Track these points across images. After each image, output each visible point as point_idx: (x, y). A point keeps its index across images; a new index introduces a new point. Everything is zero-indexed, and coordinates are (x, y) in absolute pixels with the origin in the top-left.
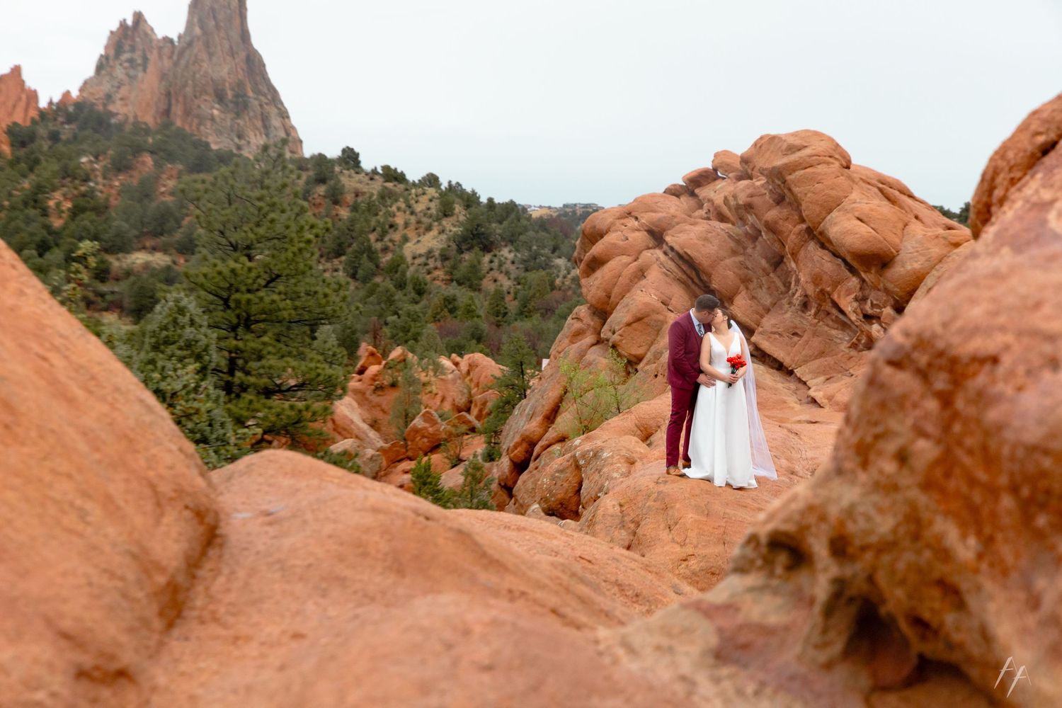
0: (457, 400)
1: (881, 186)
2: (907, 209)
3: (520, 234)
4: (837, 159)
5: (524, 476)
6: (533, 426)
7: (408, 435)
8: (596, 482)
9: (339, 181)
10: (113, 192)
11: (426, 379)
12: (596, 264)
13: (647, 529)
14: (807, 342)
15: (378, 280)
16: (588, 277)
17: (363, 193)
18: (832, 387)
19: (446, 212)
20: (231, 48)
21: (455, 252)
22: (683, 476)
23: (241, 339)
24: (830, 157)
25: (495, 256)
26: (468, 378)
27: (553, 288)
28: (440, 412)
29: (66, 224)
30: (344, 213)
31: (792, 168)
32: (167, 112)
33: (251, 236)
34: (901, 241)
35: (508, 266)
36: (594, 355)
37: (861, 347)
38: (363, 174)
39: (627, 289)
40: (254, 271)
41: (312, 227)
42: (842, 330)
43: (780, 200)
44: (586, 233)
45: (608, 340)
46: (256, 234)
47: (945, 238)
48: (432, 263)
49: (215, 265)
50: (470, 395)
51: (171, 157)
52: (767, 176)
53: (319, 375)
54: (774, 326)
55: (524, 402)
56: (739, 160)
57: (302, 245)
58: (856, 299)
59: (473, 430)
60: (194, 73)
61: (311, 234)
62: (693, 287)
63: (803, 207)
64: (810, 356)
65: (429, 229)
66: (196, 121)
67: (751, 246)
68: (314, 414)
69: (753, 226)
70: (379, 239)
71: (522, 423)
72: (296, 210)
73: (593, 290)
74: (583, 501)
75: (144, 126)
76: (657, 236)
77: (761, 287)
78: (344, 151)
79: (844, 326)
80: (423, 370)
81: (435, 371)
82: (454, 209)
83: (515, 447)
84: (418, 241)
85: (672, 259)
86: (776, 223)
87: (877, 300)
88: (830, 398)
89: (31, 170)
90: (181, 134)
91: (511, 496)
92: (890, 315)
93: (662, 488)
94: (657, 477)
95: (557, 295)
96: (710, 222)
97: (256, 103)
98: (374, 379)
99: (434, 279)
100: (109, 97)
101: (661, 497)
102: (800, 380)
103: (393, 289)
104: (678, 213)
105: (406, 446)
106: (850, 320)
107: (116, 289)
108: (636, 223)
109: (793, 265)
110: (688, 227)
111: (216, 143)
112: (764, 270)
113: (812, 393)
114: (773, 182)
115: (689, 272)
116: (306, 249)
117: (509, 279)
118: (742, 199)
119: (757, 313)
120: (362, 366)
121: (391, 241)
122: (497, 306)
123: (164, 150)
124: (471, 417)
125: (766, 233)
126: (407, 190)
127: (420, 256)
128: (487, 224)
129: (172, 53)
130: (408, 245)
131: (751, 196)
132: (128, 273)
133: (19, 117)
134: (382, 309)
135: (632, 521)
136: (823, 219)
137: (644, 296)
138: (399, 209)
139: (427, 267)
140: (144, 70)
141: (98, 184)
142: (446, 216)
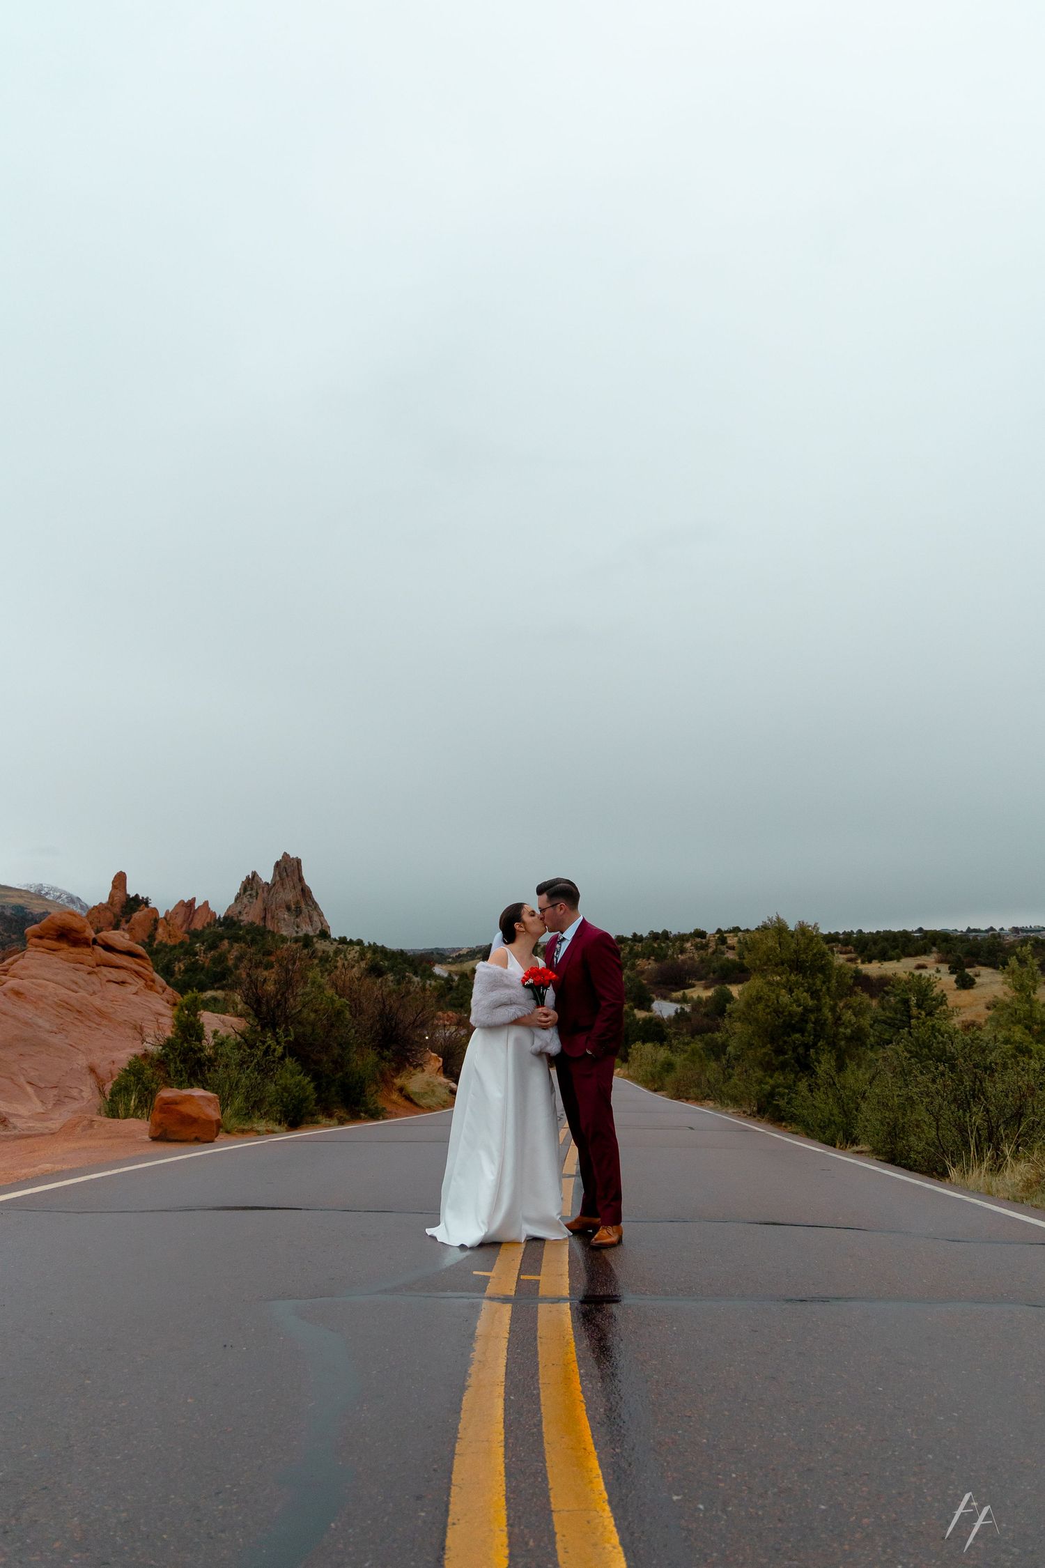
20: (294, 885)
32: (264, 919)
60: (277, 898)
66: (277, 922)
97: (307, 909)
100: (240, 913)
111: (286, 932)
129: (268, 889)
140: (257, 898)
141: (201, 958)
142: (362, 960)
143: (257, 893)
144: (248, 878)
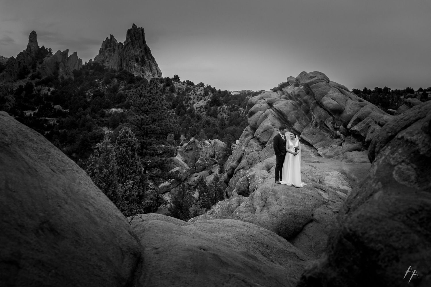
0: (211, 154)
1: (339, 88)
2: (347, 95)
3: (229, 100)
4: (325, 80)
5: (232, 179)
6: (234, 164)
7: (196, 165)
8: (254, 185)
9: (174, 85)
10: (105, 90)
11: (201, 147)
12: (252, 114)
13: (270, 200)
14: (317, 136)
15: (186, 115)
16: (250, 117)
17: (181, 89)
18: (325, 151)
19: (206, 94)
20: (140, 45)
21: (209, 106)
22: (280, 184)
23: (145, 139)
24: (323, 80)
25: (221, 107)
26: (214, 147)
27: (239, 116)
28: (205, 157)
29: (91, 100)
30: (175, 95)
31: (311, 83)
32: (121, 65)
33: (148, 108)
34: (345, 106)
35: (225, 110)
36: (252, 142)
37: (334, 138)
38: (181, 83)
39: (262, 121)
40: (148, 118)
41: (166, 105)
42: (327, 133)
43: (308, 93)
44: (249, 104)
45: (256, 137)
46: (149, 107)
47: (359, 104)
48: (202, 110)
49: (137, 117)
50: (215, 152)
51: (122, 79)
52: (304, 86)
53: (169, 150)
54: (307, 132)
55: (231, 156)
56: (295, 79)
57: (163, 110)
58: (332, 123)
59: (215, 163)
60: (129, 53)
61: (165, 107)
62: (282, 120)
63: (315, 95)
64: (318, 141)
65: (201, 99)
66: (130, 68)
67: (299, 107)
68: (168, 161)
69: (300, 101)
70: (186, 103)
71: (230, 163)
72: (161, 99)
73: (251, 122)
74: (250, 191)
75: (114, 70)
76: (270, 104)
77: (303, 120)
78: (175, 76)
79: (328, 131)
80: (200, 145)
81: (204, 145)
82: (209, 93)
83: (229, 170)
84: (198, 103)
85: (275, 112)
86: (307, 100)
87: (338, 123)
88: (324, 154)
89: (81, 84)
90: (125, 72)
91: (228, 185)
92: (342, 128)
93: (274, 187)
94: (272, 184)
95: (240, 119)
96: (287, 100)
97: (148, 62)
98: (185, 147)
99: (203, 115)
100: (103, 61)
101: (273, 190)
102: (315, 148)
103: (191, 118)
104: (277, 98)
105: (195, 168)
106: (330, 129)
107: (107, 120)
108: (264, 101)
109: (312, 113)
110: (280, 102)
111: (136, 74)
112: (303, 114)
113: (319, 152)
114: (306, 87)
115: (280, 116)
116: (164, 112)
117: (226, 114)
118: (296, 93)
119: (302, 128)
120: (181, 144)
121: (190, 103)
122: (222, 123)
123: (120, 77)
124: (215, 159)
125: (304, 103)
126: (194, 88)
127: (199, 108)
128: (219, 98)
129: (122, 47)
130: (195, 104)
131: (299, 92)
132: (111, 115)
133: (76, 68)
134: (187, 125)
135: (265, 198)
136: (321, 99)
137: (267, 124)
138: (192, 93)
139: (201, 111)
140: (114, 53)
141: (101, 88)
142: (206, 95)
143: (114, 49)
144: (107, 38)
